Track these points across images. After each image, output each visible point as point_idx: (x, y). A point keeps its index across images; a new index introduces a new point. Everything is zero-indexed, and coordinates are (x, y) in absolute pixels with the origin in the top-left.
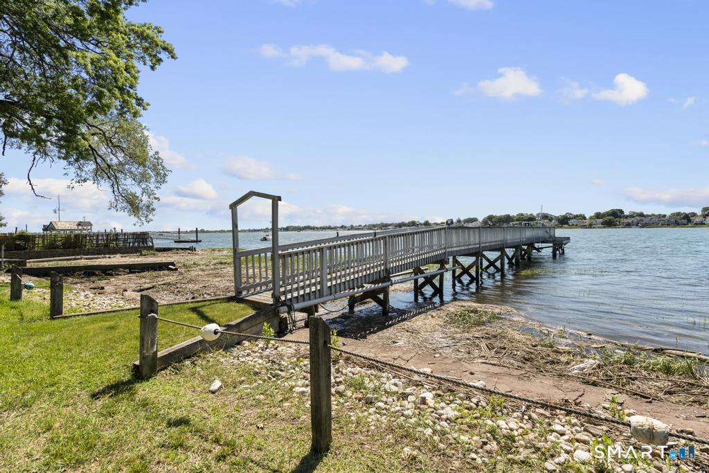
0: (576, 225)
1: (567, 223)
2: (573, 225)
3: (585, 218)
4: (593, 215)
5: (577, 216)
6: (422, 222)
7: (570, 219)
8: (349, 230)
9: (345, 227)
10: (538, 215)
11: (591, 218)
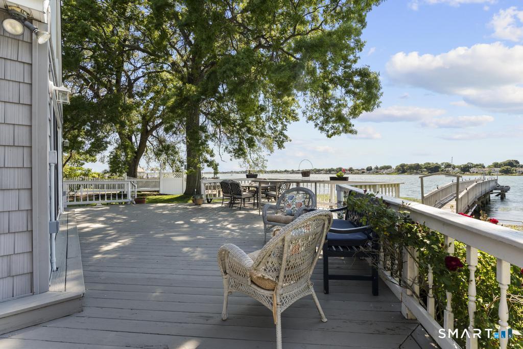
0: (477, 173)
1: (468, 171)
2: (473, 172)
3: (484, 167)
4: (491, 164)
5: (477, 165)
6: (347, 168)
7: (471, 167)
8: (291, 173)
9: (288, 171)
10: (442, 164)
11: (489, 167)
